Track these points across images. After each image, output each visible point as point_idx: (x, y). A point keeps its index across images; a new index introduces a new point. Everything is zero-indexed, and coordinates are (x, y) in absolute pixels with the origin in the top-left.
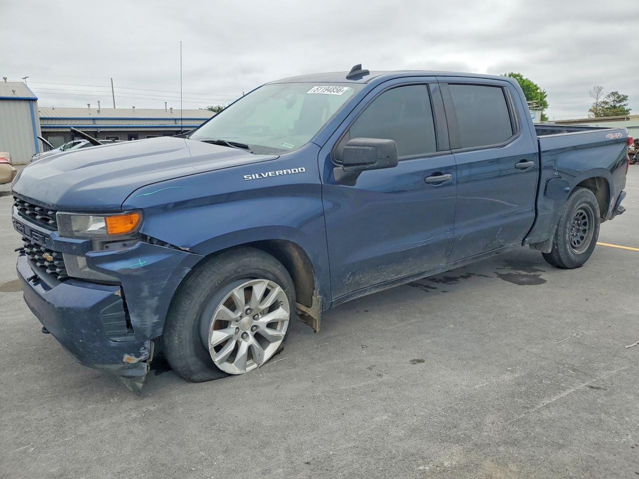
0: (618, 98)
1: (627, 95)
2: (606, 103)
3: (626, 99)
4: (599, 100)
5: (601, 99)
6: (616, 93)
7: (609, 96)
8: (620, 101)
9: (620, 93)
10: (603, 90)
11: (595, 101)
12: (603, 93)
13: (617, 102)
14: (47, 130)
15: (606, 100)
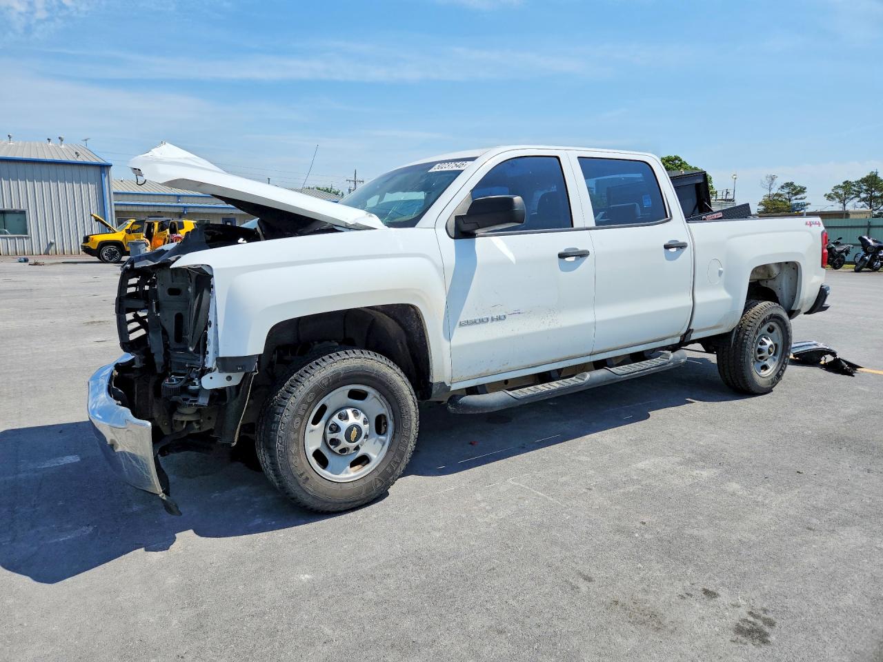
0: (793, 190)
1: (804, 186)
2: (780, 195)
4: (772, 192)
5: (774, 191)
6: (792, 184)
7: (782, 187)
8: (796, 194)
9: (796, 184)
10: (776, 180)
11: (767, 193)
12: (776, 184)
13: (792, 194)
14: (123, 208)
15: (779, 192)
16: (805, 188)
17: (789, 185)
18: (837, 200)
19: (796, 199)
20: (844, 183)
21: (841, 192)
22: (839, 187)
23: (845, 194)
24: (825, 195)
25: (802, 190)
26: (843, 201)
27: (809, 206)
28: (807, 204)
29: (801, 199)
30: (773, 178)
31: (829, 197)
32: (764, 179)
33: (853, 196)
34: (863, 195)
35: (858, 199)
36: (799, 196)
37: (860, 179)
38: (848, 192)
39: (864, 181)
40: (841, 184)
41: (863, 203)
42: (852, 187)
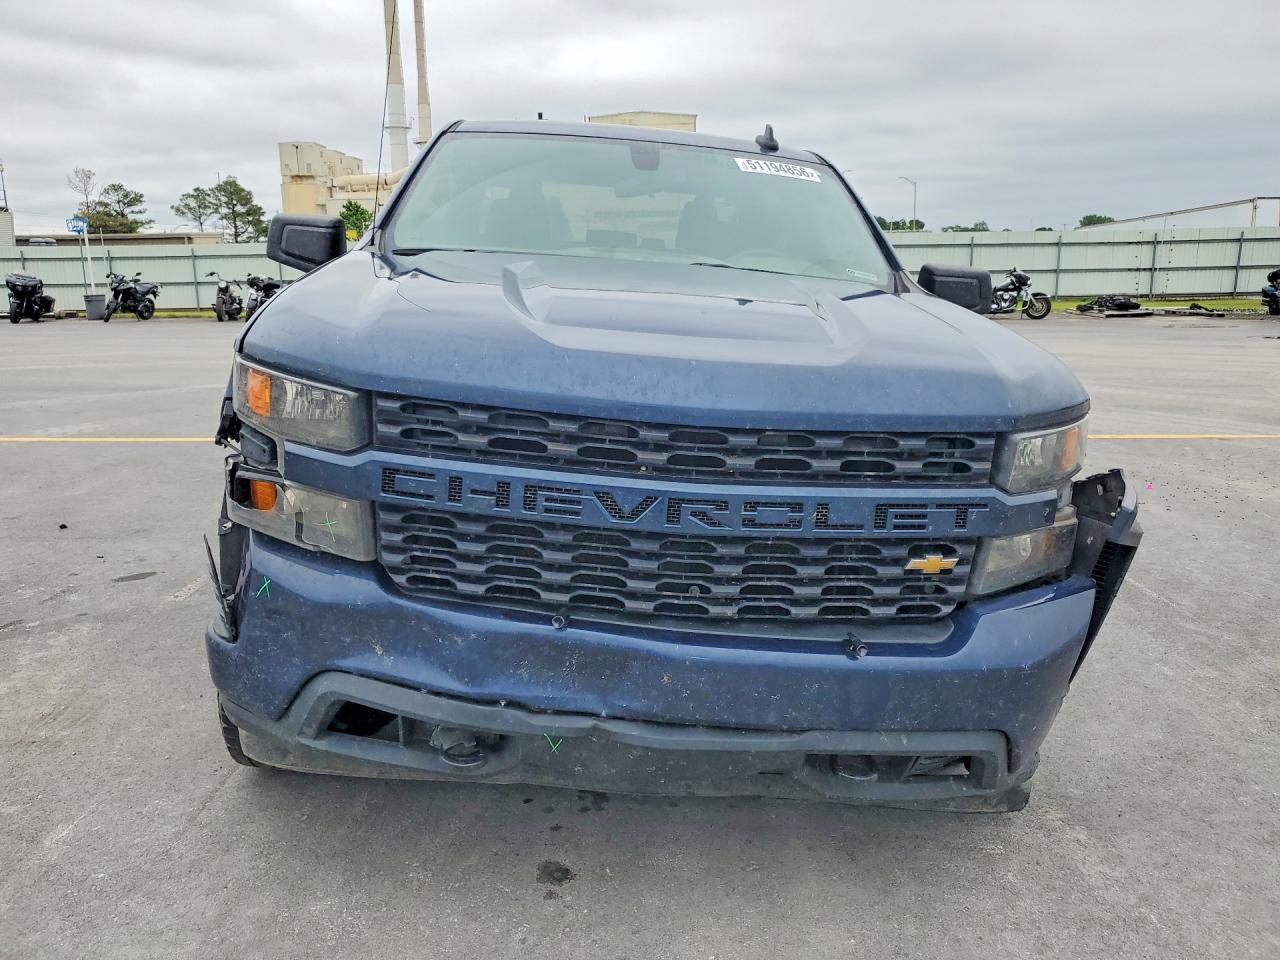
0: (126, 196)
2: (105, 205)
3: (141, 201)
4: (90, 198)
5: (94, 197)
6: (120, 187)
7: (106, 191)
8: (130, 204)
9: (128, 187)
10: (94, 178)
11: (83, 198)
12: (94, 186)
13: (124, 204)
15: (102, 199)
16: (141, 196)
17: (116, 188)
18: (190, 215)
19: (132, 212)
20: (196, 190)
21: (193, 203)
22: (189, 196)
23: (199, 207)
24: (172, 207)
25: (138, 198)
26: (198, 218)
27: (152, 224)
28: (150, 221)
29: (140, 212)
30: (88, 175)
31: (178, 211)
32: (73, 175)
33: (210, 211)
34: (224, 210)
35: (218, 216)
36: (136, 208)
37: (213, 186)
38: (203, 206)
39: (220, 188)
40: (192, 193)
41: (225, 221)
42: (207, 197)
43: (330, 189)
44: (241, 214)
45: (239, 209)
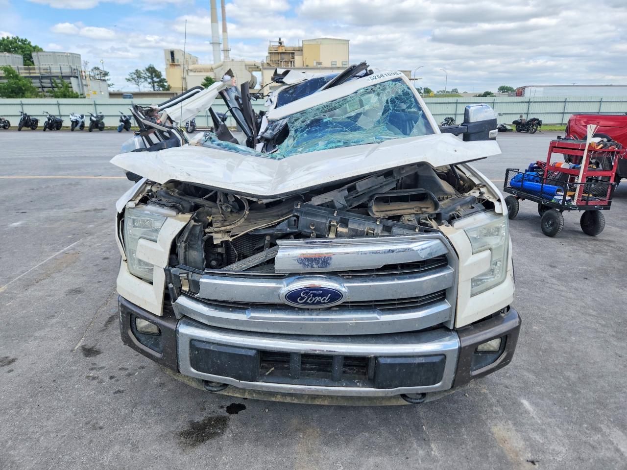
16: (108, 73)
18: (134, 82)
21: (135, 77)
24: (126, 79)
25: (106, 74)
26: (137, 83)
27: (113, 86)
28: (113, 84)
31: (129, 80)
33: (143, 80)
35: (146, 82)
37: (144, 69)
38: (139, 77)
39: (148, 70)
40: (134, 72)
41: (150, 86)
42: (142, 74)
43: (187, 71)
44: (156, 82)
45: (155, 79)
